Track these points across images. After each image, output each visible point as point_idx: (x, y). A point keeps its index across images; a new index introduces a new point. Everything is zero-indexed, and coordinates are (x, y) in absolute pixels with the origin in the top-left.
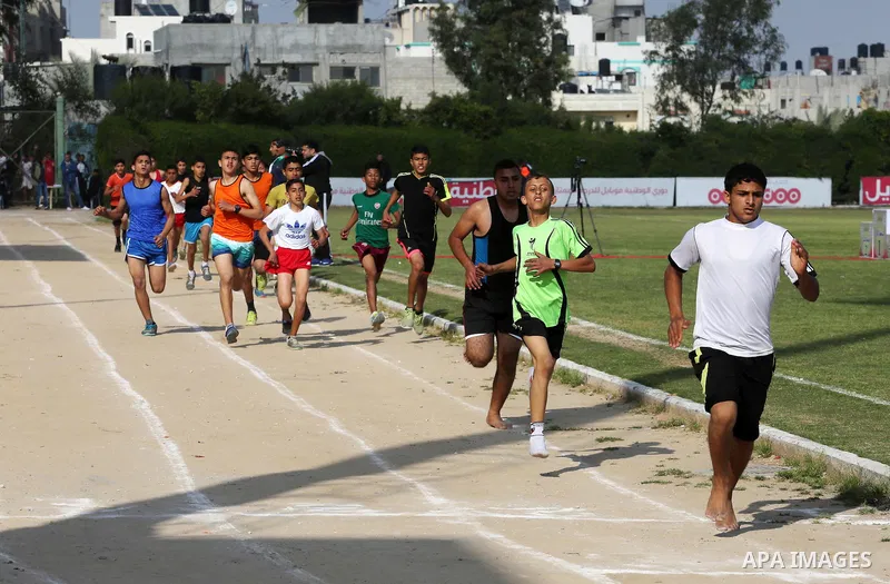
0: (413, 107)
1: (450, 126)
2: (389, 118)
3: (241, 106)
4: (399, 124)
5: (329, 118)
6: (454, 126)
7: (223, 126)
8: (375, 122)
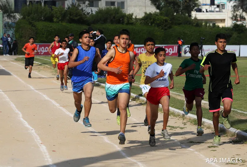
0: (138, 17)
1: (152, 24)
2: (128, 21)
3: (72, 17)
4: (132, 24)
5: (105, 21)
6: (153, 25)
7: (64, 24)
8: (123, 23)
